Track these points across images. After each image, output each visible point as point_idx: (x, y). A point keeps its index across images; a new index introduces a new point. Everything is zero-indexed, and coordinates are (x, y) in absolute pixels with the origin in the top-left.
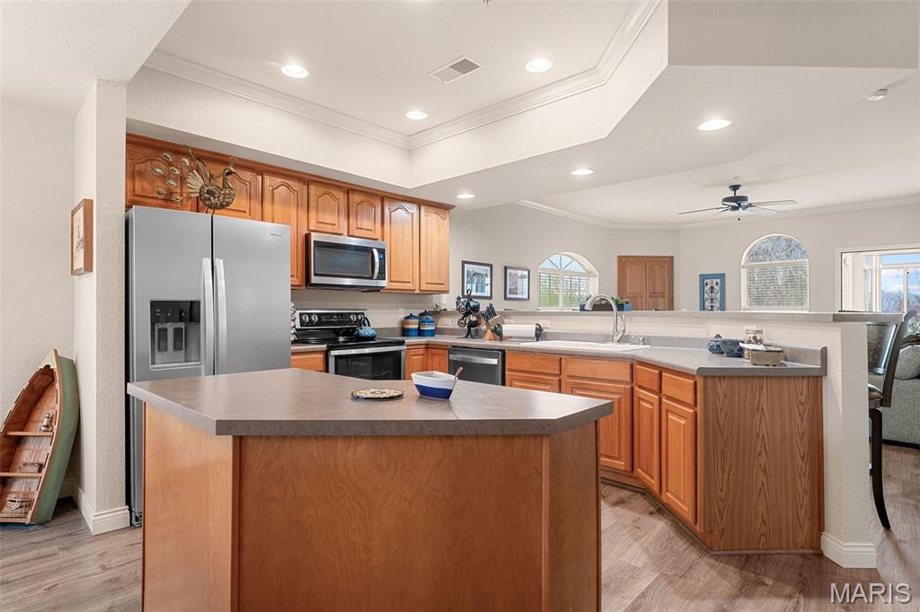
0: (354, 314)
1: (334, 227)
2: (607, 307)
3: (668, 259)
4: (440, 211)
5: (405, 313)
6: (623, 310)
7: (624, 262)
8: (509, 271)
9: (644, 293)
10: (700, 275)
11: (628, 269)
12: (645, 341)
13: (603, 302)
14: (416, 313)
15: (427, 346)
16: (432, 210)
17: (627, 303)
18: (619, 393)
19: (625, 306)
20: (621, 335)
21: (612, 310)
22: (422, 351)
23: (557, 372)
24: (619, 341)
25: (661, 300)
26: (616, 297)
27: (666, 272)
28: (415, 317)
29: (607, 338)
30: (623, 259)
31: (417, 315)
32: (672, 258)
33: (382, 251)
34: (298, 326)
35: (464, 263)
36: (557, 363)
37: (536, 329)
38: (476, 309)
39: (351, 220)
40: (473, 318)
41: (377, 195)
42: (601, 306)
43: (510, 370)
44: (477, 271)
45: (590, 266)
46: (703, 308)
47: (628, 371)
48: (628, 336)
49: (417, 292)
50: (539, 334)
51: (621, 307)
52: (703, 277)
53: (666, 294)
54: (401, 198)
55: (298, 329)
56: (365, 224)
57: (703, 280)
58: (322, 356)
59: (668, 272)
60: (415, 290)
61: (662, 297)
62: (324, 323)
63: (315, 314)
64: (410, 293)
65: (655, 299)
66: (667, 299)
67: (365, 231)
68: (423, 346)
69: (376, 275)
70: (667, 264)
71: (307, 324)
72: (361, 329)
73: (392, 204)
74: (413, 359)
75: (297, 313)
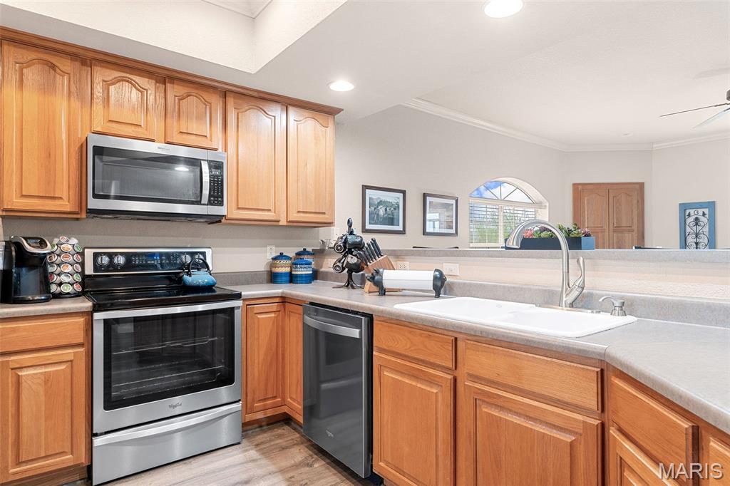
0: (188, 253)
1: (139, 130)
2: (552, 243)
3: (637, 186)
4: (320, 116)
5: (276, 252)
6: (580, 248)
7: (580, 191)
8: (429, 199)
9: (606, 227)
10: (680, 204)
11: (586, 198)
12: (625, 307)
13: (544, 235)
14: (291, 252)
15: (284, 300)
16: (306, 113)
17: (587, 235)
18: (571, 432)
19: (584, 239)
20: (575, 294)
21: (560, 248)
22: (274, 307)
23: (450, 364)
24: (572, 305)
25: (628, 236)
26: (566, 226)
27: (635, 202)
28: (288, 258)
29: (548, 299)
30: (580, 187)
31: (292, 255)
32: (642, 185)
33: (216, 166)
34: (89, 270)
35: (365, 188)
36: (450, 348)
37: (435, 278)
38: (359, 246)
39: (168, 120)
40: (352, 260)
41: (215, 88)
42: (539, 242)
43: (381, 350)
44: (383, 199)
45: (537, 195)
46: (684, 245)
47: (593, 387)
48: (590, 295)
49: (284, 222)
50: (440, 286)
51: (575, 243)
52: (684, 207)
53: (635, 227)
54: (256, 94)
55: (89, 276)
56: (194, 127)
57: (685, 210)
58: (81, 320)
59: (638, 202)
60: (278, 221)
61: (629, 231)
62: (138, 266)
63: (122, 254)
64: (273, 225)
65: (620, 235)
66: (635, 235)
67: (193, 137)
68: (277, 300)
69: (205, 199)
70: (636, 192)
71: (107, 268)
72: (190, 275)
73: (240, 102)
74: (259, 318)
75: (89, 253)
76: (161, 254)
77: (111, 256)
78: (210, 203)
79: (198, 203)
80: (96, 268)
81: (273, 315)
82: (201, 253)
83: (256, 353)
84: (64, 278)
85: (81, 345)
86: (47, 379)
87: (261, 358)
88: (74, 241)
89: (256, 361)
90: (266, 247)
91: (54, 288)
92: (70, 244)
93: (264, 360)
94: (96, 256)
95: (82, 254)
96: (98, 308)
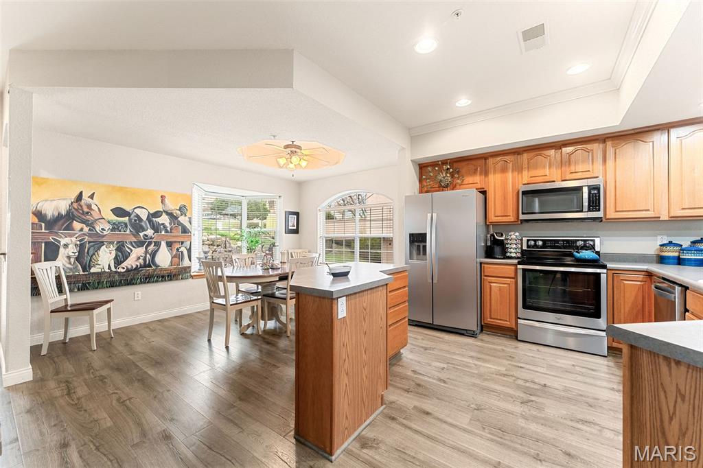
0: (582, 240)
28: (677, 245)
33: (595, 188)
34: (525, 248)
39: (563, 168)
49: (666, 218)
54: (633, 132)
55: (525, 250)
56: (580, 168)
58: (513, 267)
60: (659, 217)
62: (548, 246)
63: (541, 240)
64: (655, 220)
67: (580, 174)
68: (643, 273)
69: (586, 209)
71: (533, 247)
72: (579, 253)
73: (618, 141)
74: (624, 284)
75: (525, 239)
76: (563, 240)
77: (535, 241)
78: (589, 210)
79: (582, 211)
80: (528, 246)
81: (639, 283)
82: (591, 240)
83: (622, 306)
84: (512, 250)
85: (513, 278)
86: (500, 289)
87: (627, 309)
88: (517, 234)
89: (622, 311)
90: (656, 236)
91: (508, 254)
92: (514, 235)
93: (629, 311)
94: (528, 240)
95: (522, 240)
96: (519, 263)
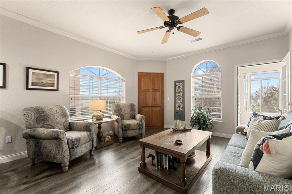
3: (161, 74)
7: (141, 75)
9: (150, 90)
10: (174, 81)
11: (143, 78)
25: (157, 93)
32: (163, 73)
53: (160, 90)
57: (176, 83)
59: (161, 80)
61: (158, 91)
65: (155, 92)
66: (160, 92)
70: (161, 76)
